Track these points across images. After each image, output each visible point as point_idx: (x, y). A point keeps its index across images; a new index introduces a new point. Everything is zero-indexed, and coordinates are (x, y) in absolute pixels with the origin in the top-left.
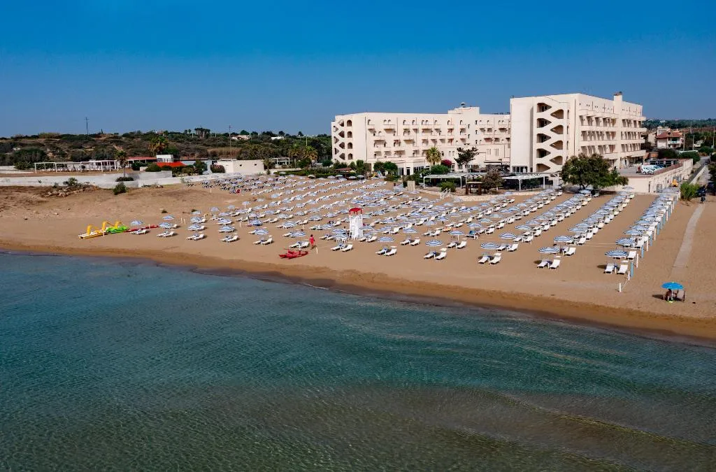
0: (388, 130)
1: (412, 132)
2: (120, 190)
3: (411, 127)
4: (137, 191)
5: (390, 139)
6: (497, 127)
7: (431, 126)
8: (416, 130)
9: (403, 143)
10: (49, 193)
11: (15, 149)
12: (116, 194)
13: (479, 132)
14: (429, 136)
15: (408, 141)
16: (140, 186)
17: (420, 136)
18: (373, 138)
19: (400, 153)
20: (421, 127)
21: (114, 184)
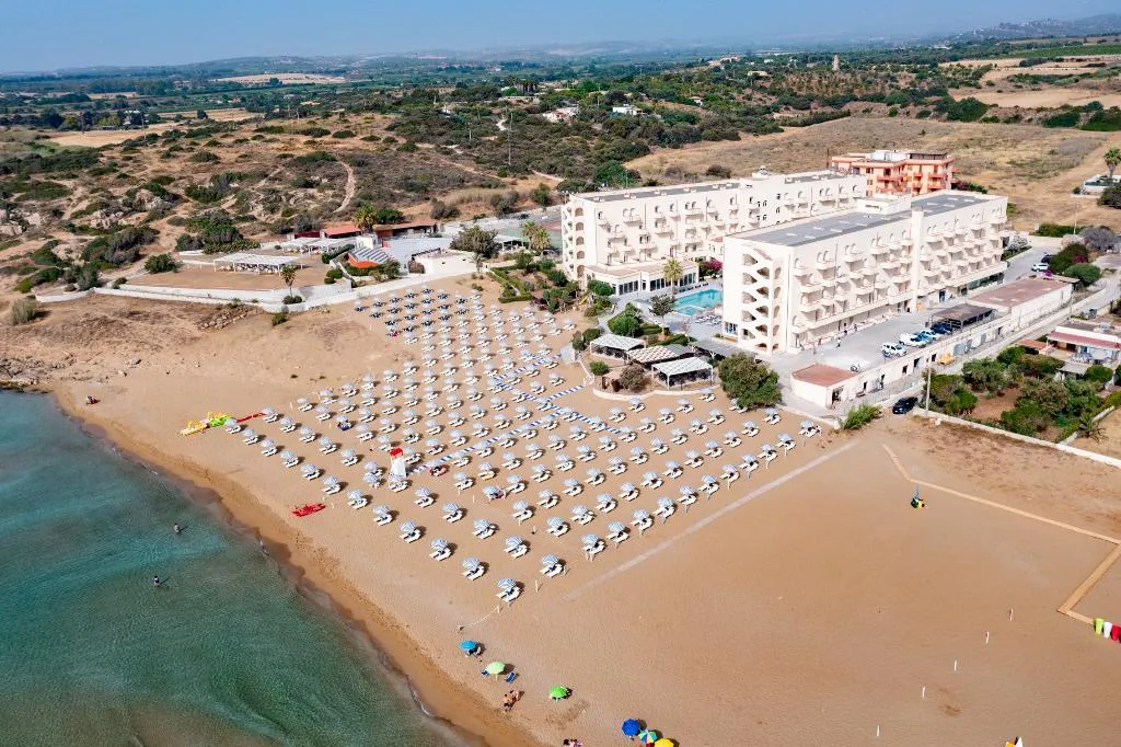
0: (630, 224)
1: (670, 222)
2: (280, 319)
3: (668, 214)
4: (303, 316)
5: (633, 234)
6: (817, 198)
7: (701, 207)
8: (677, 219)
9: (654, 238)
10: (206, 325)
11: (232, 185)
12: (275, 324)
13: (784, 210)
14: (698, 224)
15: (663, 235)
16: (307, 308)
17: (683, 226)
18: (607, 236)
19: (649, 252)
20: (684, 213)
21: (277, 308)
